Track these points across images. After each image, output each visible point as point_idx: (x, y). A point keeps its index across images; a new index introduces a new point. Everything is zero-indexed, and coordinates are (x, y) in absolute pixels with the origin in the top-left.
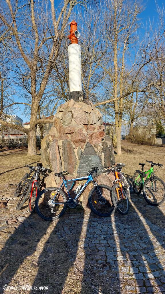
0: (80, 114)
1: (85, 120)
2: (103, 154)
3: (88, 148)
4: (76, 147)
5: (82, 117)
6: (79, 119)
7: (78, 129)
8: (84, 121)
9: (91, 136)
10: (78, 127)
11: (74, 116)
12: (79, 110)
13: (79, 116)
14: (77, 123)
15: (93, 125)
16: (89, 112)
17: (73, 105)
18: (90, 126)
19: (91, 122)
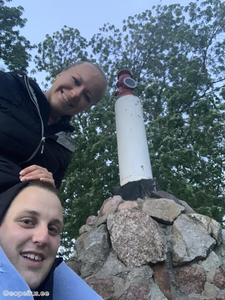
0: (132, 225)
1: (154, 245)
5: (142, 233)
6: (132, 247)
7: (128, 284)
8: (152, 249)
10: (129, 277)
11: (113, 235)
12: (129, 213)
13: (129, 235)
14: (123, 262)
15: (194, 265)
16: (171, 220)
17: (116, 207)
18: (182, 269)
19: (180, 253)
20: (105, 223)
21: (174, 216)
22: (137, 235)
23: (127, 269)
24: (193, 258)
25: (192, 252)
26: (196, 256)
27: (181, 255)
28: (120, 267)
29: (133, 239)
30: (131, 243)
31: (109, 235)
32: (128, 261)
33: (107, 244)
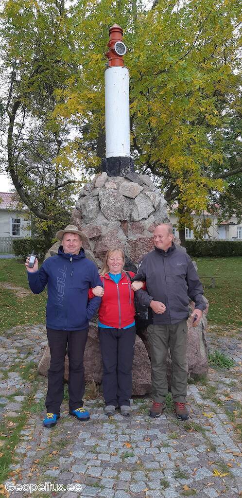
5: (117, 205)
6: (111, 211)
7: (109, 229)
8: (121, 214)
9: (135, 244)
10: (109, 225)
11: (102, 204)
12: (111, 193)
13: (110, 205)
14: (106, 218)
15: (141, 222)
16: (134, 197)
17: (103, 183)
18: (135, 223)
20: (98, 196)
21: (136, 195)
22: (115, 206)
23: (109, 222)
24: (140, 219)
25: (141, 216)
26: (143, 218)
27: (135, 218)
28: (105, 221)
30: (111, 209)
31: (100, 203)
32: (109, 218)
33: (98, 207)
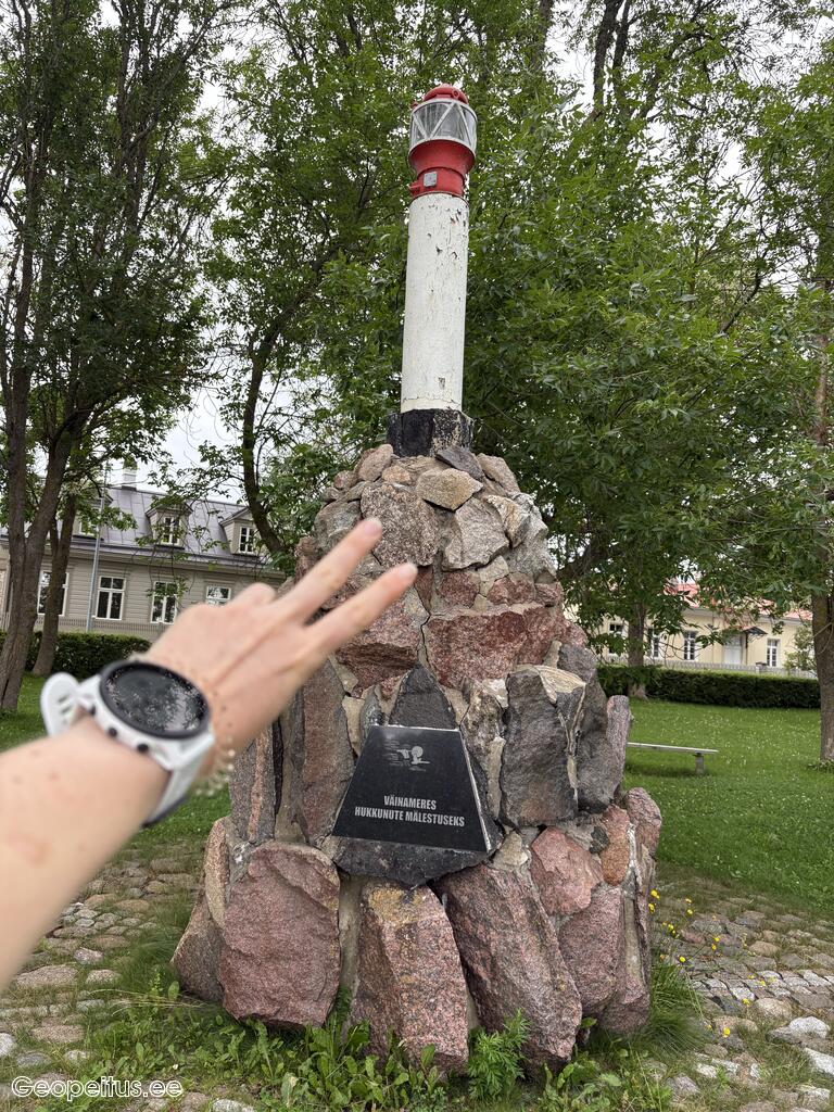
0: (396, 511)
1: (419, 544)
2: (498, 739)
3: (417, 697)
4: (359, 687)
6: (391, 540)
8: (415, 548)
9: (447, 632)
12: (394, 493)
13: (389, 524)
14: (377, 558)
15: (468, 573)
16: (454, 507)
17: (379, 470)
18: (451, 576)
19: (452, 557)
20: (358, 500)
21: (460, 501)
22: (400, 526)
23: (380, 568)
24: (467, 564)
25: (469, 557)
26: (473, 561)
27: (451, 560)
28: (373, 565)
29: (393, 531)
30: (391, 535)
32: (383, 557)
